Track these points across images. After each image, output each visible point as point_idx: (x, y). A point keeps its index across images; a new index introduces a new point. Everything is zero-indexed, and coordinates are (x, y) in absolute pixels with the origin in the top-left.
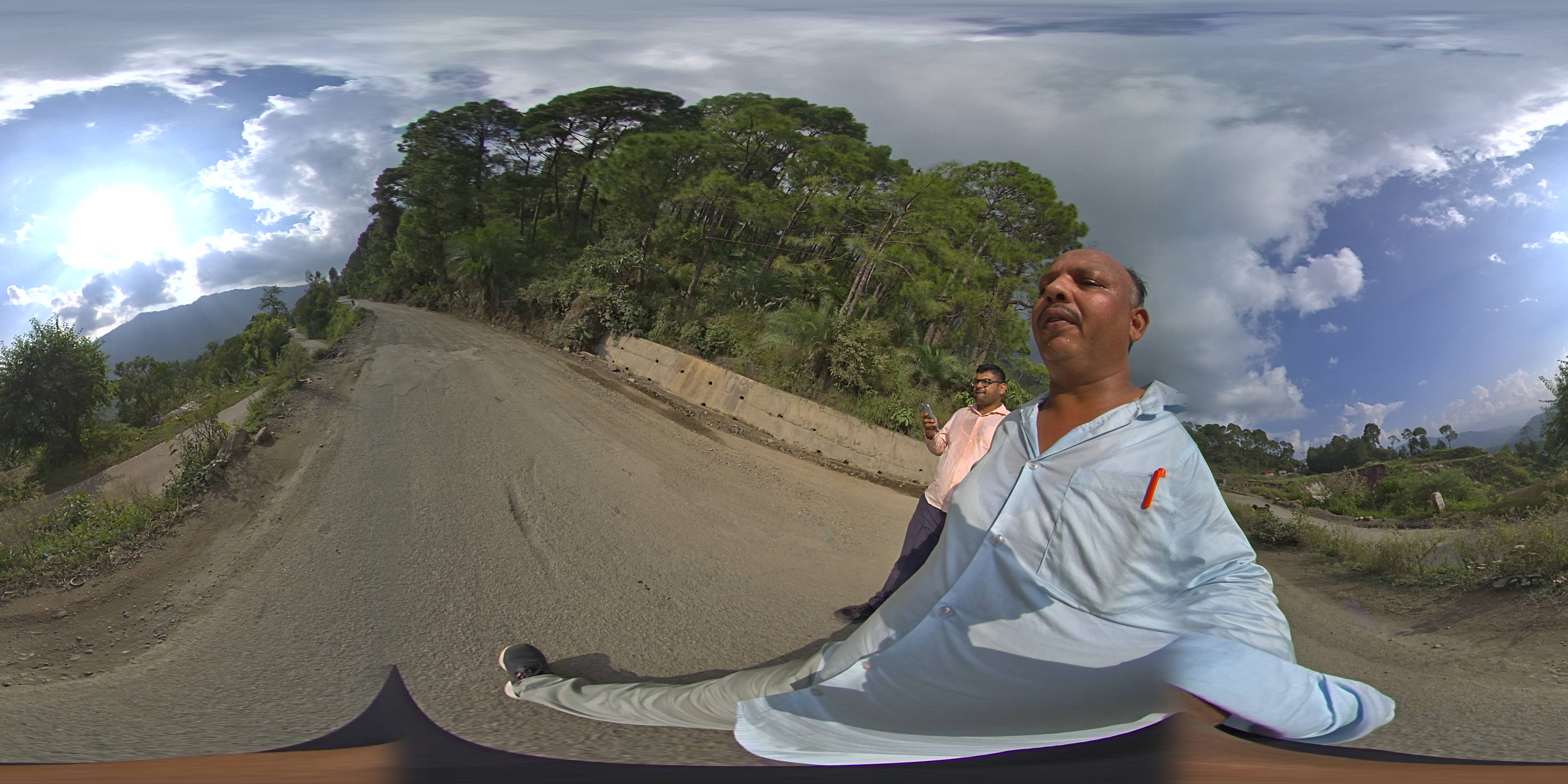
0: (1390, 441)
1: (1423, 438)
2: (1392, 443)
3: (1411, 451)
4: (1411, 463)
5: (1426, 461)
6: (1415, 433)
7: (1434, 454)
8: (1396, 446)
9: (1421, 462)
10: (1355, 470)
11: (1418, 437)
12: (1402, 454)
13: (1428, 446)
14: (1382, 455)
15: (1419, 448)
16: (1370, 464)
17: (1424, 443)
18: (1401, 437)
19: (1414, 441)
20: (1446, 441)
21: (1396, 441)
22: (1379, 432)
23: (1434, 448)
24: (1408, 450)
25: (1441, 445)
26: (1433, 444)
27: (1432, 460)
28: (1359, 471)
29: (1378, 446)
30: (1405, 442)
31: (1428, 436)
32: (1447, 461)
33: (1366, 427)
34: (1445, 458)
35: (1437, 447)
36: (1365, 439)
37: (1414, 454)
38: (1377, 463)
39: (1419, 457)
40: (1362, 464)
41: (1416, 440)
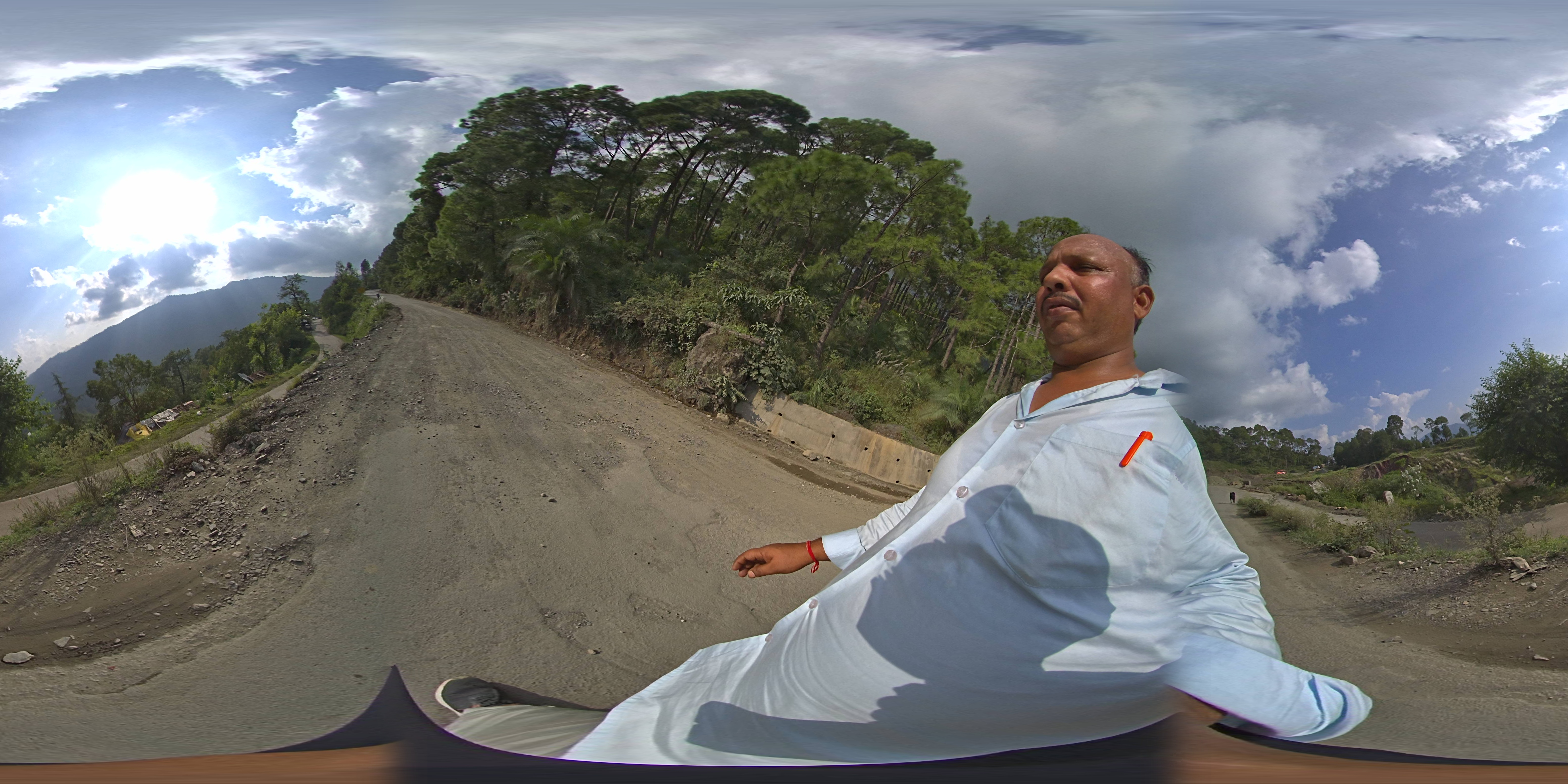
0: (1414, 431)
1: (1444, 427)
2: (1416, 433)
3: (1434, 440)
4: (1434, 452)
5: (1448, 450)
6: (1436, 423)
7: (1456, 443)
8: (1420, 437)
9: (1443, 451)
10: (1380, 462)
11: (1440, 426)
12: (1425, 444)
13: (1450, 435)
14: (1406, 446)
15: (1441, 437)
16: (1395, 455)
17: (1446, 432)
18: (1423, 428)
19: (1436, 431)
20: (1467, 429)
21: (1419, 431)
22: (1401, 423)
23: (1456, 436)
24: (1431, 439)
25: (1463, 432)
26: (1455, 432)
27: (1454, 448)
28: (1384, 463)
29: (1401, 437)
30: (1428, 431)
31: (1450, 423)
32: (1468, 449)
33: (1389, 419)
34: (1466, 446)
35: (1459, 435)
36: (1389, 431)
37: (1437, 443)
38: (1401, 454)
39: (1442, 446)
40: (1386, 455)
41: (1438, 429)
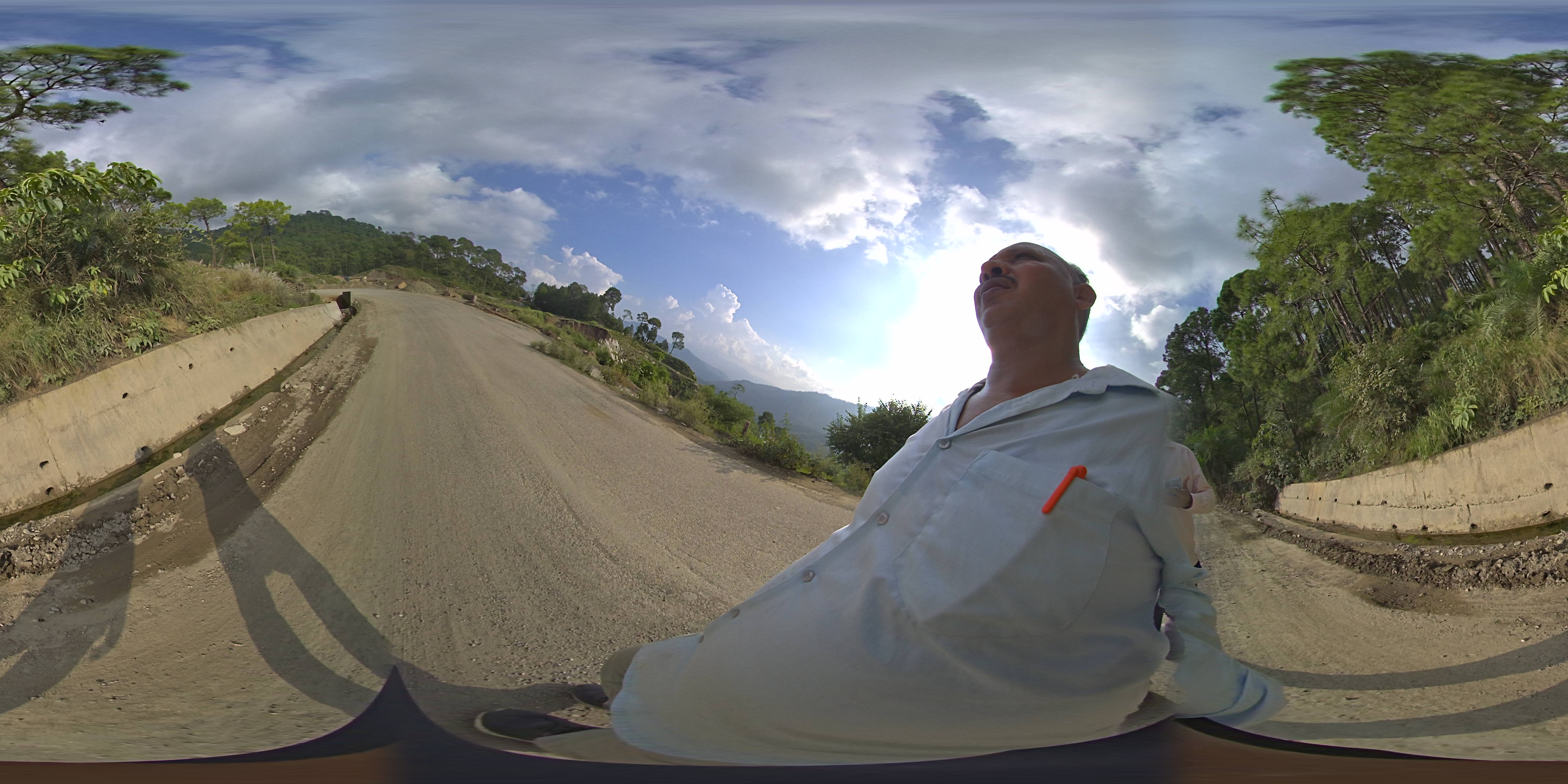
0: (625, 314)
1: (654, 330)
3: (636, 334)
6: (650, 321)
7: (654, 348)
8: (627, 322)
10: (579, 323)
11: (650, 326)
12: (627, 331)
13: (654, 340)
14: (609, 321)
16: (595, 323)
17: (652, 335)
18: (635, 317)
19: (645, 327)
20: (671, 346)
21: (629, 317)
22: (619, 300)
23: (657, 344)
24: (635, 331)
25: (665, 345)
26: (660, 338)
28: (582, 325)
29: (610, 312)
30: (637, 323)
31: (659, 332)
32: (661, 361)
33: (610, 289)
34: (661, 358)
35: (660, 345)
36: (603, 299)
37: (638, 338)
38: (601, 326)
39: (640, 343)
41: (648, 328)
